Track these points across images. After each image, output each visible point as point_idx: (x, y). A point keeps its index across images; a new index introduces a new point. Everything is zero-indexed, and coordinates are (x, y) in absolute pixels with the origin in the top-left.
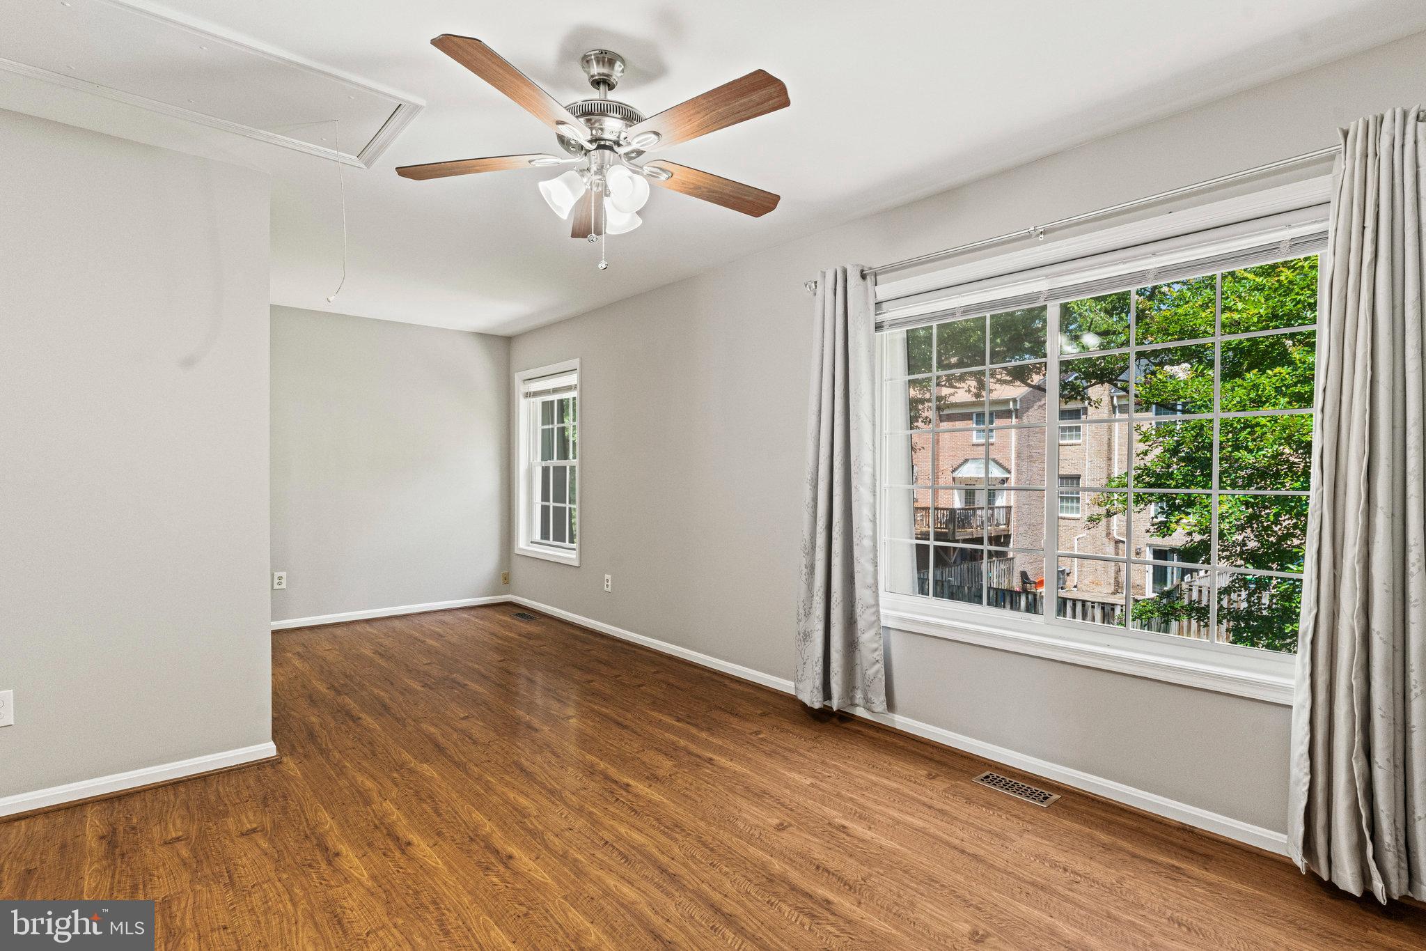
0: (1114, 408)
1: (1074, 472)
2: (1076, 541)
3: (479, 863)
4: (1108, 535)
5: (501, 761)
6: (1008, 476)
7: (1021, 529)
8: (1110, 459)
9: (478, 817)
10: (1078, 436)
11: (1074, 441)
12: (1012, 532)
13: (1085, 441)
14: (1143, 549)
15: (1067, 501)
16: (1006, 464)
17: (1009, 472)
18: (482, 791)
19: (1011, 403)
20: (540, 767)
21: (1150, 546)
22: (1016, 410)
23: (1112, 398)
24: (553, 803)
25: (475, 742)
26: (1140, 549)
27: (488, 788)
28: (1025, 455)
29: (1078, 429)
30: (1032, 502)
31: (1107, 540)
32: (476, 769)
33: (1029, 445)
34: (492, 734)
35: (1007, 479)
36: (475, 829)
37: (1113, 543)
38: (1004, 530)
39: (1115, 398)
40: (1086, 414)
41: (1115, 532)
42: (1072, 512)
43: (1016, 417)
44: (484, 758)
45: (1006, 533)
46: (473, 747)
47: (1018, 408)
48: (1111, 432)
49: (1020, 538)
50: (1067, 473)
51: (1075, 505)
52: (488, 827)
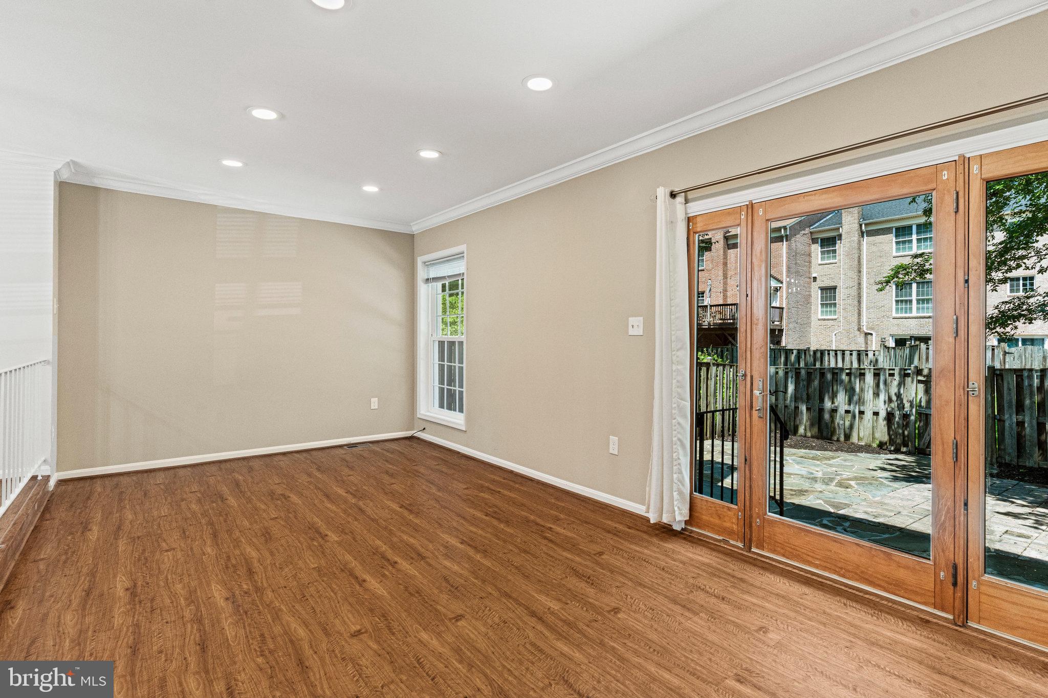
0: (862, 233)
1: (832, 284)
2: (834, 337)
4: (859, 329)
6: (781, 285)
7: (791, 326)
8: (860, 272)
10: (835, 257)
11: (831, 261)
12: (784, 327)
13: (840, 260)
14: (887, 339)
15: (827, 307)
16: (779, 277)
17: (782, 283)
19: (783, 230)
21: (892, 336)
22: (787, 236)
23: (861, 225)
26: (885, 338)
28: (793, 270)
29: (834, 251)
30: (800, 307)
31: (859, 333)
33: (796, 264)
35: (780, 287)
37: (863, 335)
38: (777, 325)
39: (863, 225)
40: (841, 240)
41: (864, 327)
42: (831, 315)
43: (787, 241)
45: (779, 328)
47: (788, 234)
48: (860, 251)
49: (790, 333)
50: (826, 285)
51: (833, 309)
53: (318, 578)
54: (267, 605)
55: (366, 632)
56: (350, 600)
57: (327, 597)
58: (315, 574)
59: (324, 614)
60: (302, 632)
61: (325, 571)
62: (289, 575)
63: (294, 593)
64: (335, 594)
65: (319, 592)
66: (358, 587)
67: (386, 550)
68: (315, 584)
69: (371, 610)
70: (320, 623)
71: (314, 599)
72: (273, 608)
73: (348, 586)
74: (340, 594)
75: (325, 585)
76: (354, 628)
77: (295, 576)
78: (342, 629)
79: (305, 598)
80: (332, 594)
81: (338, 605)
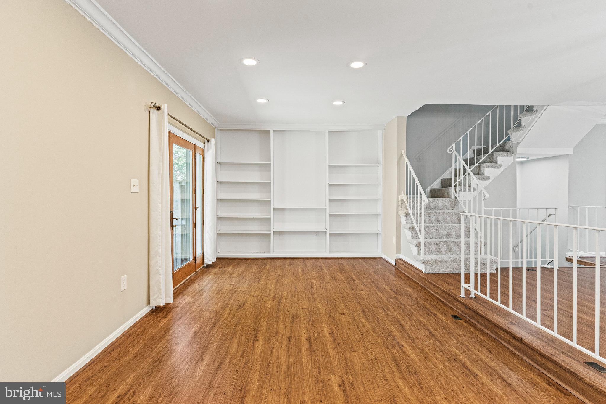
53: (354, 344)
54: (380, 336)
55: (339, 314)
56: (340, 327)
57: (351, 331)
58: (355, 347)
59: (353, 324)
60: (363, 320)
61: (348, 347)
62: (370, 351)
63: (367, 338)
64: (346, 331)
65: (354, 335)
66: (335, 331)
67: (329, 345)
68: (355, 340)
69: (334, 320)
70: (356, 321)
71: (357, 332)
72: (377, 334)
73: (339, 334)
74: (344, 331)
75: (350, 337)
76: (343, 316)
77: (367, 349)
78: (348, 317)
79: (361, 334)
80: (348, 332)
81: (347, 326)
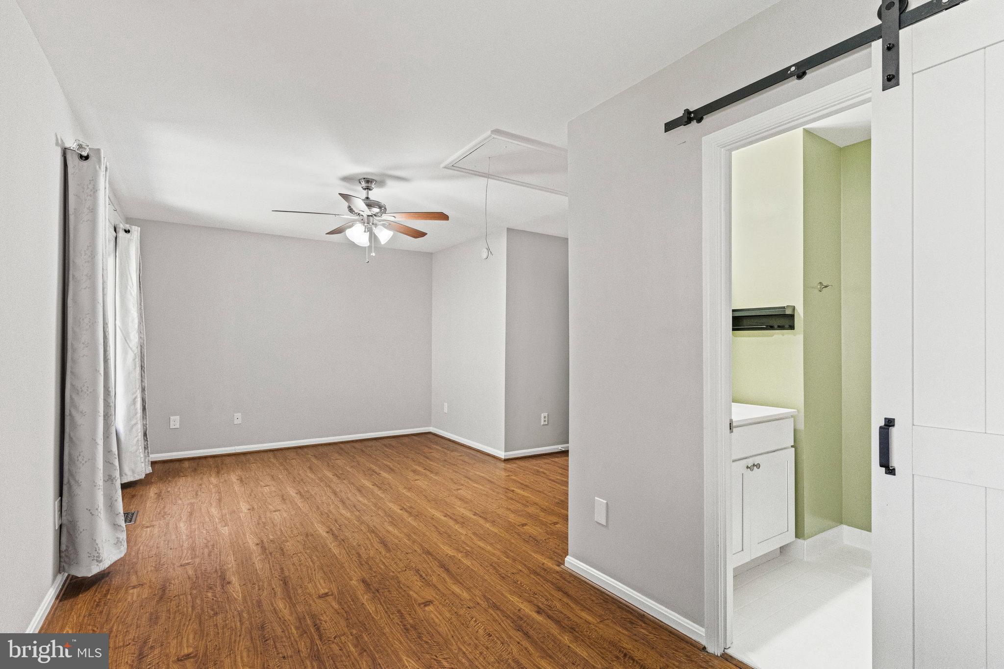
3: (413, 508)
5: (399, 553)
9: (414, 524)
18: (412, 535)
20: (373, 547)
24: (375, 527)
25: (417, 571)
27: (409, 537)
32: (416, 548)
34: (402, 579)
36: (416, 519)
44: (410, 556)
46: (420, 567)
52: (410, 520)
